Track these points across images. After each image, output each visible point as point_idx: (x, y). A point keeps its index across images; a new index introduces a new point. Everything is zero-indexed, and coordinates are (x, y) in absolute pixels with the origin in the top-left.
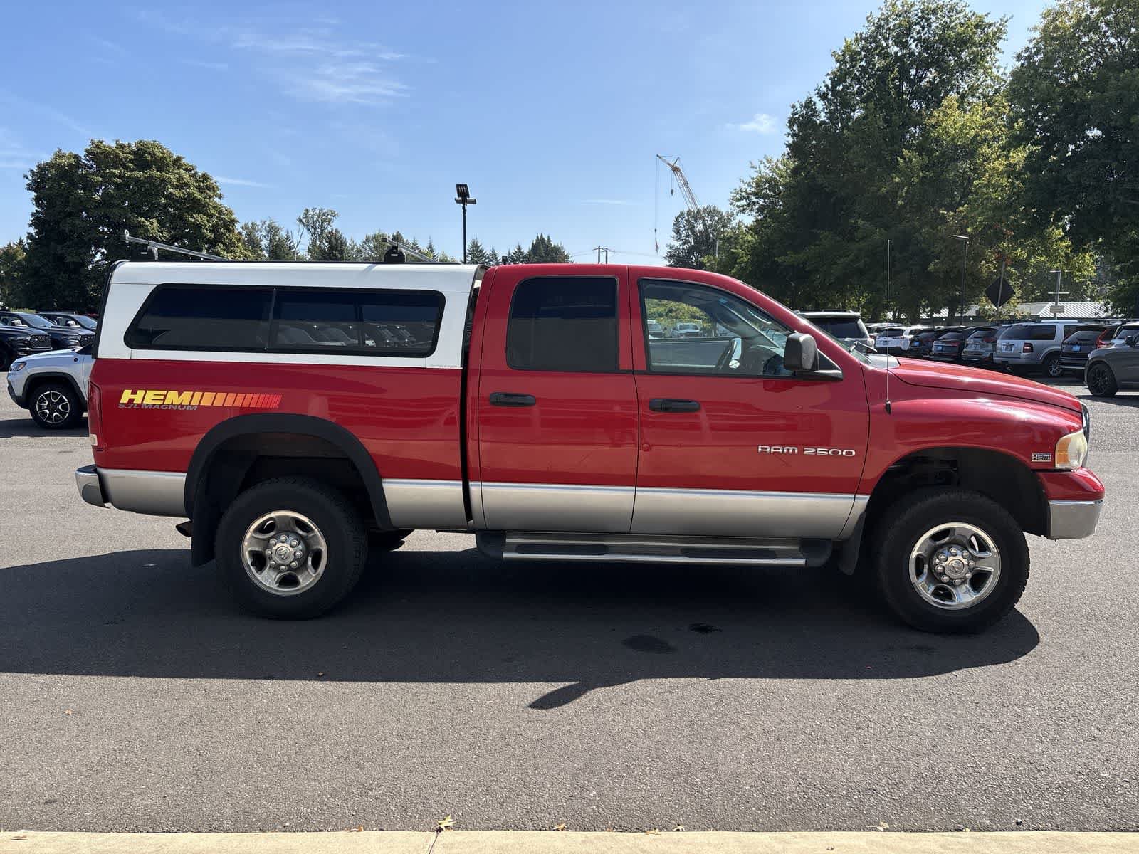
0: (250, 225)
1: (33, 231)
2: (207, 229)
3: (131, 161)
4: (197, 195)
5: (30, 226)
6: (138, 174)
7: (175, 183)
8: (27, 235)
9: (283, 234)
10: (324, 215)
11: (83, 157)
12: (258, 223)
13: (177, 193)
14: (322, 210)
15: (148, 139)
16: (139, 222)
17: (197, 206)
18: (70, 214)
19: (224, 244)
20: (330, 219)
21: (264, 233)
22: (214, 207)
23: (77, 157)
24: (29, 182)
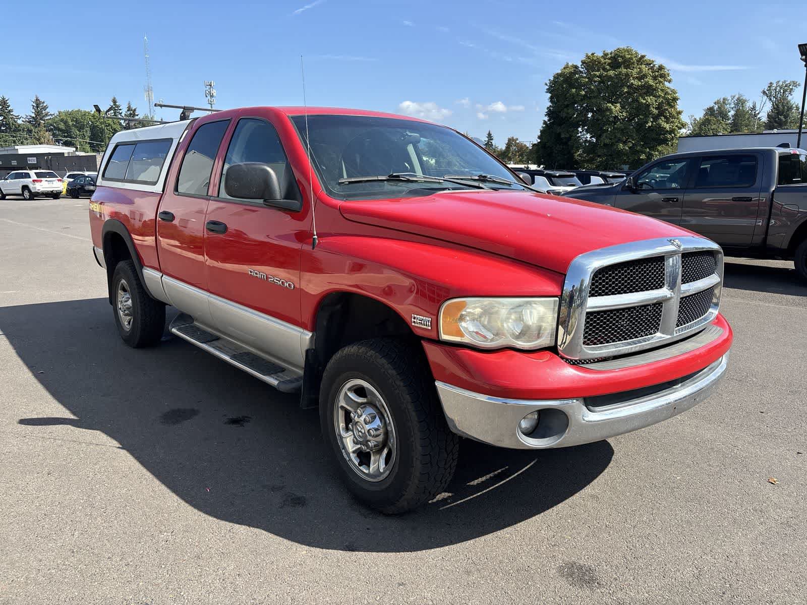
0: (722, 100)
1: (546, 119)
2: (653, 108)
3: (609, 64)
4: (651, 82)
5: (546, 115)
6: (611, 73)
7: (635, 76)
8: (543, 122)
9: (749, 105)
10: (786, 86)
11: (580, 66)
12: (730, 98)
13: (636, 83)
14: (785, 82)
15: (623, 46)
16: (607, 107)
17: (649, 90)
18: (567, 106)
19: (665, 117)
20: (792, 89)
21: (733, 106)
22: (662, 90)
23: (576, 67)
24: (548, 87)
